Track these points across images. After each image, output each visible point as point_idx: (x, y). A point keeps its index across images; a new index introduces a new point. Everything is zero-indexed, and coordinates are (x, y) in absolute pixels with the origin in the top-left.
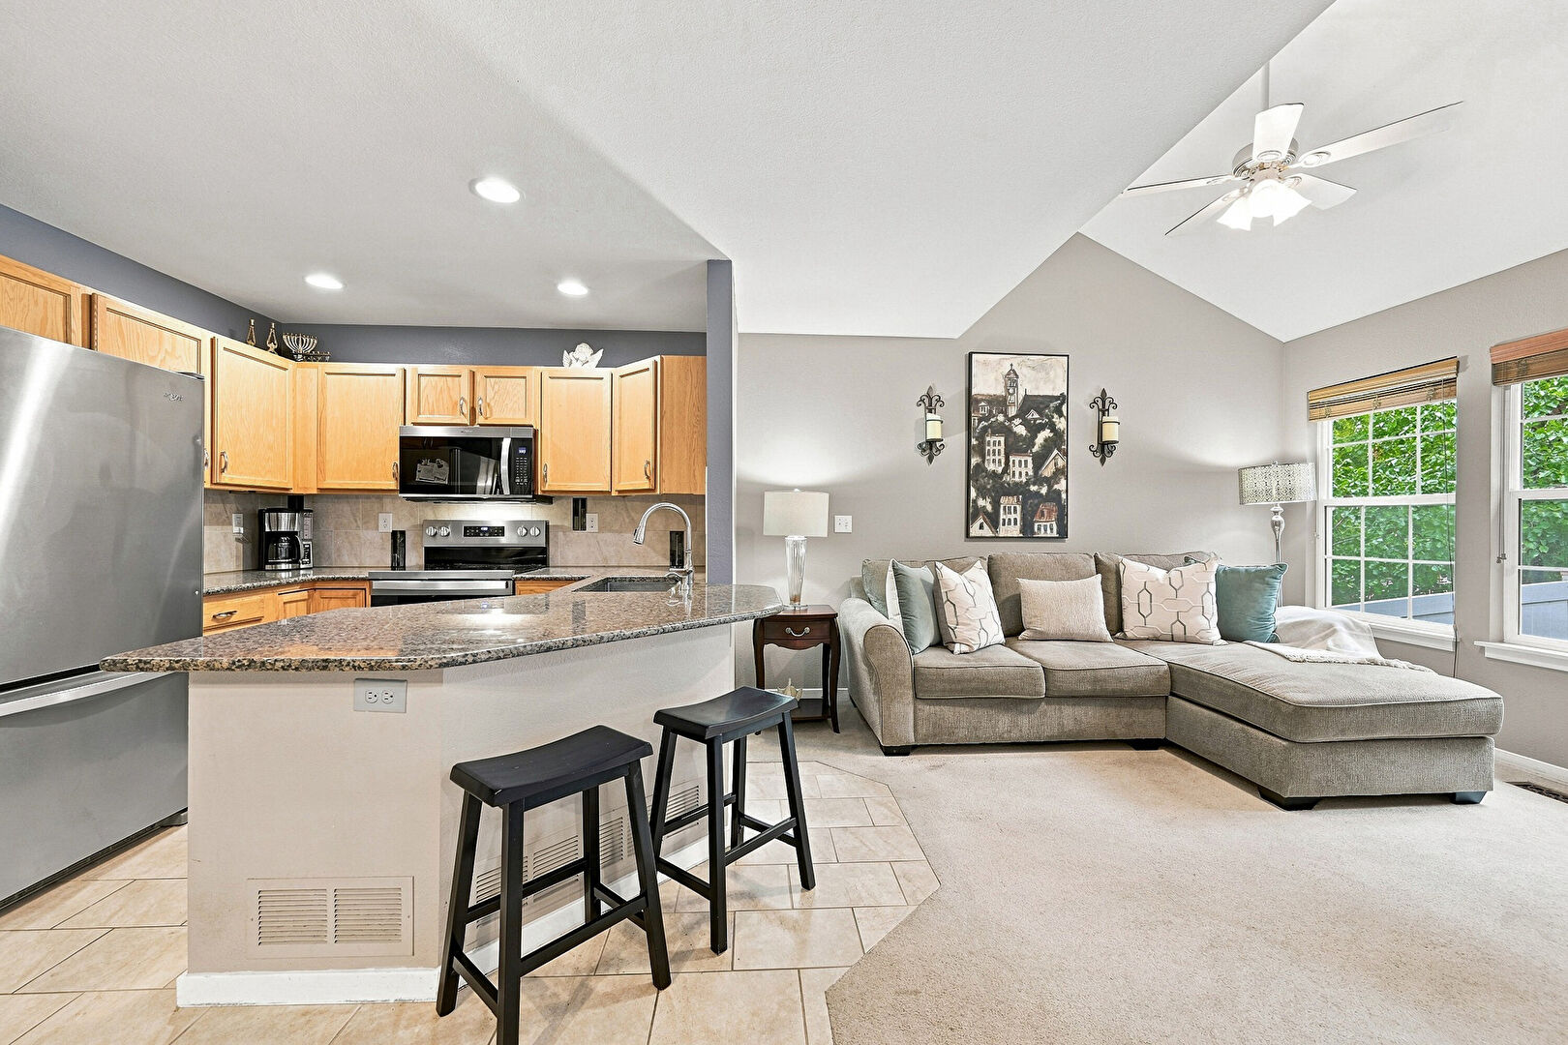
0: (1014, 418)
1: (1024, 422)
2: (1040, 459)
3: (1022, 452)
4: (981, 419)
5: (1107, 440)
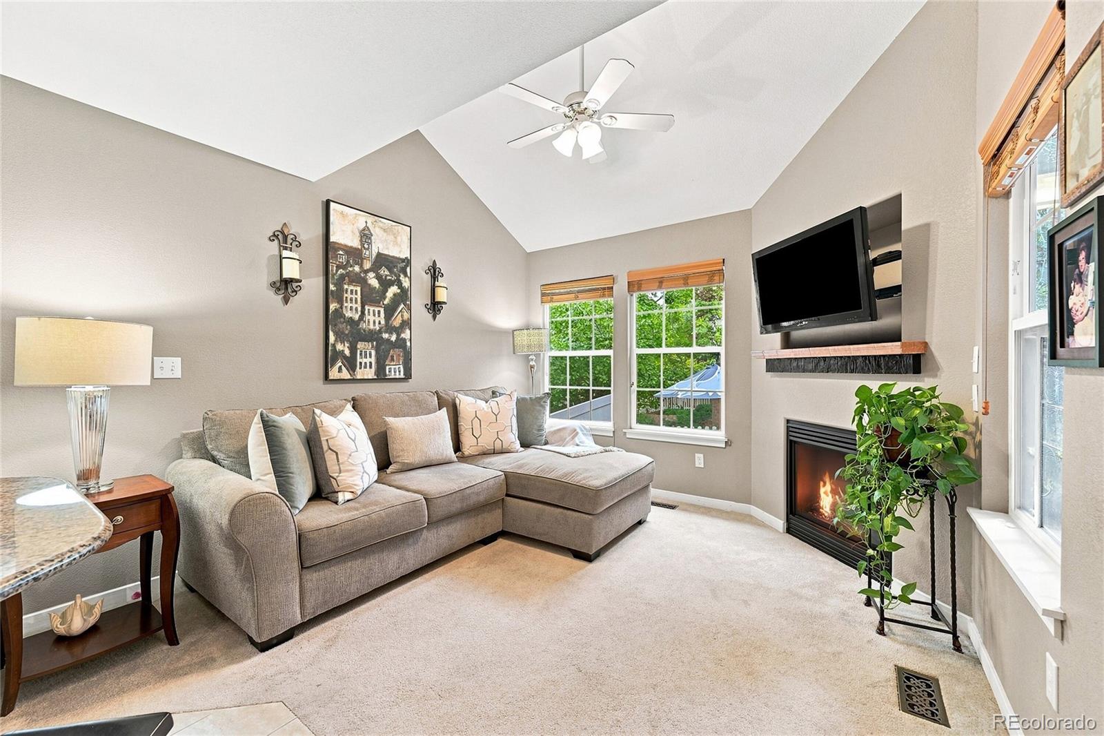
0: (367, 271)
1: (379, 277)
2: (390, 311)
3: (376, 302)
4: (338, 267)
5: (439, 300)
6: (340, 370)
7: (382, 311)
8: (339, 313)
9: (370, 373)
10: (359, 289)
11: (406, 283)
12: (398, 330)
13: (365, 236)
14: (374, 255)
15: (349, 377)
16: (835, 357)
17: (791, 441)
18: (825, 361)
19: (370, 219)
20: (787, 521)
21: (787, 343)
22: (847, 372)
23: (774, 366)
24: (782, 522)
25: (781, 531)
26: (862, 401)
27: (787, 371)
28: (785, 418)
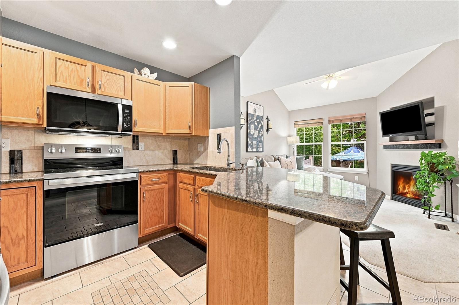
0: (255, 121)
1: (257, 122)
2: (259, 132)
3: (256, 130)
4: (250, 120)
5: (269, 128)
6: (250, 149)
7: (258, 131)
8: (250, 133)
9: (255, 150)
10: (253, 126)
11: (262, 124)
12: (261, 137)
13: (255, 110)
14: (256, 115)
15: (252, 151)
16: (411, 144)
17: (393, 171)
18: (407, 145)
19: (255, 105)
20: (392, 196)
21: (391, 140)
22: (415, 149)
23: (386, 147)
24: (390, 196)
25: (390, 199)
26: (422, 156)
27: (392, 149)
28: (391, 164)
